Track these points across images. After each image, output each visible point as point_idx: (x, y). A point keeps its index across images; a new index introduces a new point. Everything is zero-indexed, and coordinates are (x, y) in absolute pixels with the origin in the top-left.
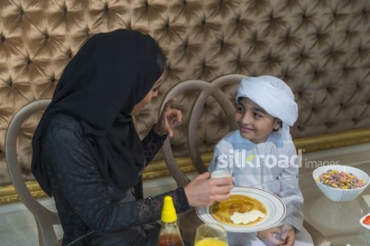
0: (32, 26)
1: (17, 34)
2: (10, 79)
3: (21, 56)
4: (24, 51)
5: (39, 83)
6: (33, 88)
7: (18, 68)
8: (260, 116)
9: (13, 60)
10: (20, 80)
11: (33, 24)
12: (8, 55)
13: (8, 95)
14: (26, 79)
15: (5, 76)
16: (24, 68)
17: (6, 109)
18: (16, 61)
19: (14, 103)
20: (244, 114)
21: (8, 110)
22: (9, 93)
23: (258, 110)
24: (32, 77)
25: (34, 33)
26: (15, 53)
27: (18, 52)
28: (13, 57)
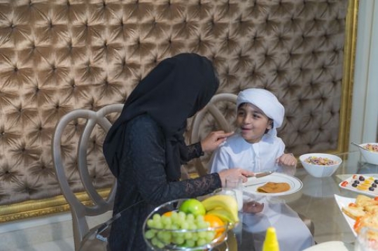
0: (43, 59)
1: (29, 65)
2: (21, 106)
3: (32, 85)
4: (35, 80)
5: (46, 109)
6: (40, 114)
7: (28, 95)
8: (259, 117)
9: (25, 89)
10: (29, 106)
11: (43, 56)
12: (20, 84)
13: (18, 120)
14: (34, 106)
15: (16, 103)
16: (33, 95)
17: (15, 132)
18: (27, 89)
19: (23, 127)
20: (245, 116)
21: (17, 134)
22: (19, 117)
23: (256, 112)
24: (40, 103)
25: (44, 65)
26: (26, 82)
27: (29, 81)
28: (25, 85)
